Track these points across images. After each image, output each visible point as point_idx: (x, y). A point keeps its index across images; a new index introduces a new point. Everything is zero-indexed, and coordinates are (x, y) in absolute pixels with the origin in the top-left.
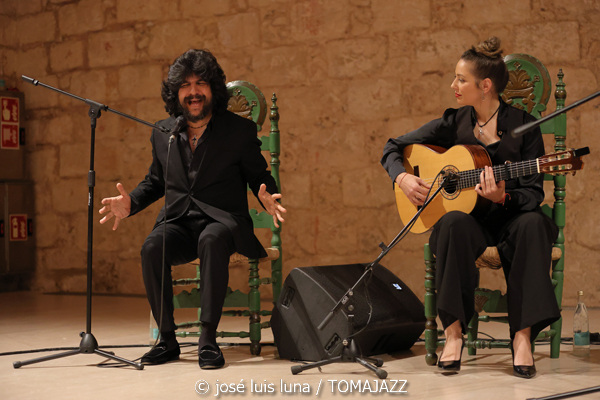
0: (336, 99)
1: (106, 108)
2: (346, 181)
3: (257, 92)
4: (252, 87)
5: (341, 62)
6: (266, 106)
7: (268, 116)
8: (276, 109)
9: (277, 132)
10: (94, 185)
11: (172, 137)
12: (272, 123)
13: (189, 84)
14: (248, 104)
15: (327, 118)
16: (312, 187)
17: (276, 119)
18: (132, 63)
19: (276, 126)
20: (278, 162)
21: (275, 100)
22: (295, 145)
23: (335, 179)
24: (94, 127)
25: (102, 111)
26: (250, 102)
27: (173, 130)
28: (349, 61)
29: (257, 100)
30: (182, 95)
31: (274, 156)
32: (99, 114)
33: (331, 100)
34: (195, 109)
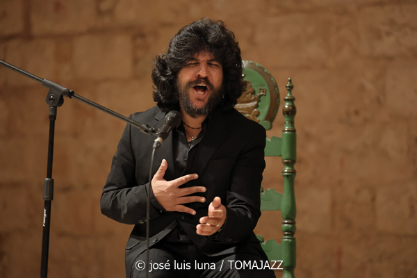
0: (369, 86)
1: (71, 94)
2: (380, 198)
3: (267, 76)
4: (261, 70)
5: (378, 35)
6: (278, 96)
7: (280, 110)
8: (291, 100)
9: (293, 131)
10: (52, 198)
11: (158, 139)
12: (286, 120)
13: (197, 64)
14: (254, 93)
15: (357, 113)
16: (333, 205)
17: (291, 113)
18: (92, 31)
19: (292, 123)
20: (293, 172)
21: (291, 88)
22: (312, 148)
23: (365, 196)
24: (53, 119)
25: (65, 98)
26: (257, 90)
27: (160, 130)
28: (388, 34)
29: (266, 87)
30: (186, 76)
31: (287, 164)
32: (61, 101)
33: (362, 88)
34: (197, 99)
